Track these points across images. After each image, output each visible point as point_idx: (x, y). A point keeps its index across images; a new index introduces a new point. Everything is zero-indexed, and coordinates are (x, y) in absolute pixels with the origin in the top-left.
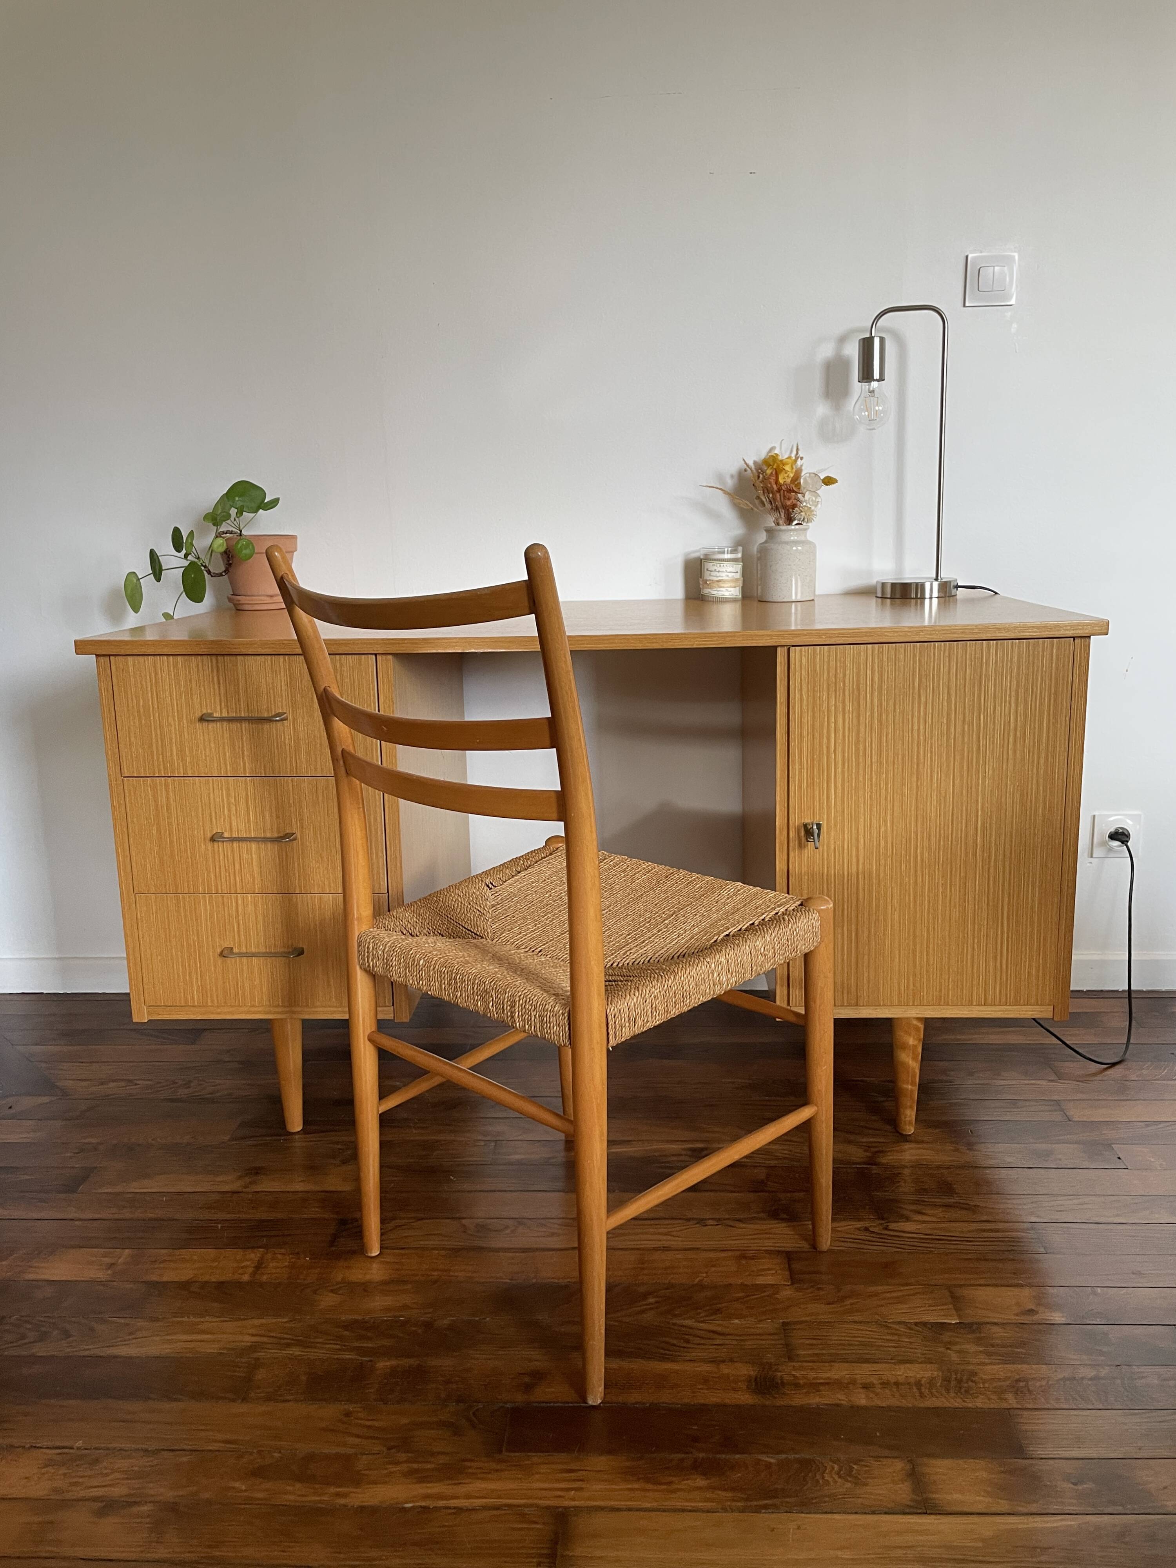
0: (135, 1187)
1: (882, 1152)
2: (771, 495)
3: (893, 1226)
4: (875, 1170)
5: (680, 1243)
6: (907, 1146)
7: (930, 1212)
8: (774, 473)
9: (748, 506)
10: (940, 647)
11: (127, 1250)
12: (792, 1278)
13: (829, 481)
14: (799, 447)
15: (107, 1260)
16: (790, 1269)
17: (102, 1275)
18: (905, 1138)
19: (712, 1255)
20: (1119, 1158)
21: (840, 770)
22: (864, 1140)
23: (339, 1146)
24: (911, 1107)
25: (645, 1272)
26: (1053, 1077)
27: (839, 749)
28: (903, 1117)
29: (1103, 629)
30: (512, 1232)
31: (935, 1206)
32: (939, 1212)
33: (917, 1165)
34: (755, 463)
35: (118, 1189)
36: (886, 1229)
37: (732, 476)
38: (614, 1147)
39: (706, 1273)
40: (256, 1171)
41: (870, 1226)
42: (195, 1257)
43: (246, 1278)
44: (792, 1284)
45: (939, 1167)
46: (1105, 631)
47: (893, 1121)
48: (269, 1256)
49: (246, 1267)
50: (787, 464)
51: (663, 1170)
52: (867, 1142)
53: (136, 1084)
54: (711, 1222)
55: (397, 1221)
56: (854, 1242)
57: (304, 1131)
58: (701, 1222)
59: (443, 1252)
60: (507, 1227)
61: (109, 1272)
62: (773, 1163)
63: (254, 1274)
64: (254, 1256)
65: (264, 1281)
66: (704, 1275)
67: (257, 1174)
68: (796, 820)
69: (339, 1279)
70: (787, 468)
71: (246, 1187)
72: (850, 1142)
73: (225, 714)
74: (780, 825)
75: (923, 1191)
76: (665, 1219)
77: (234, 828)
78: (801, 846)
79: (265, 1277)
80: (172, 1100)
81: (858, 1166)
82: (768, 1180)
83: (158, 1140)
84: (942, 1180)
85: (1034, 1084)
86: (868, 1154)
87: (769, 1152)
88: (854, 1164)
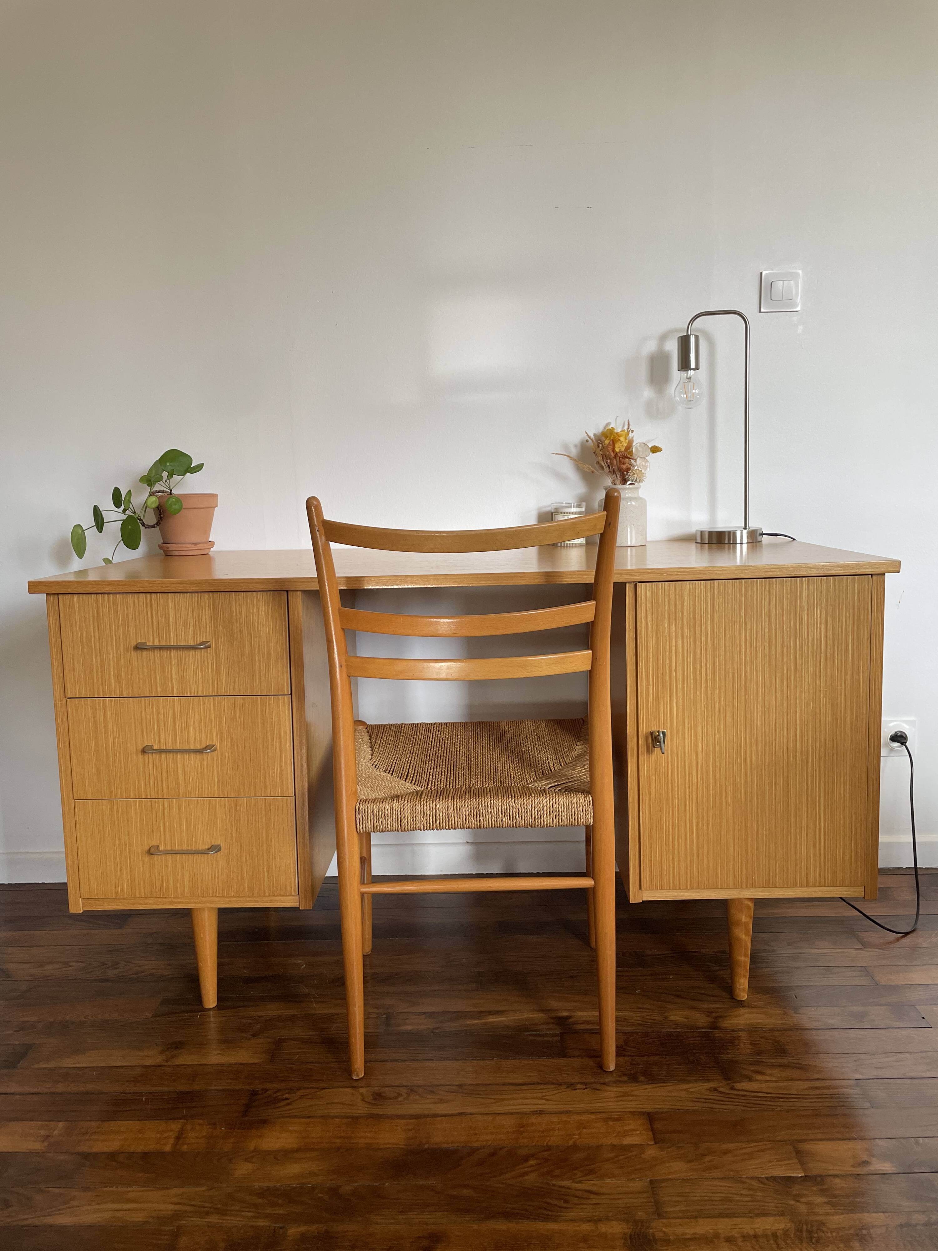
0: (68, 1062)
1: (720, 1017)
2: (609, 461)
3: (739, 1086)
4: (717, 1034)
5: (555, 1107)
6: (742, 1011)
7: (769, 1071)
8: (611, 443)
9: (590, 469)
10: (761, 583)
11: (61, 1123)
12: (655, 1139)
13: (655, 450)
14: (630, 423)
15: (43, 1132)
16: (653, 1130)
17: (38, 1146)
18: (741, 1004)
19: (584, 1117)
20: (923, 1018)
21: (680, 686)
22: (705, 1006)
23: (249, 1021)
24: (745, 976)
25: (525, 1135)
26: (860, 946)
27: (680, 669)
28: (738, 986)
29: (895, 567)
30: (406, 1099)
31: (773, 1066)
32: (776, 1072)
33: (752, 1029)
34: (595, 435)
35: (53, 1064)
36: (732, 1088)
37: (576, 446)
38: (491, 1016)
39: (579, 1134)
40: (178, 1046)
41: (719, 1087)
42: (122, 1129)
43: (168, 1148)
44: (655, 1143)
45: (772, 1030)
46: (898, 569)
47: (730, 989)
48: (189, 1127)
49: (168, 1137)
50: (622, 436)
51: (533, 1038)
52: (708, 1008)
53: (70, 966)
54: (579, 1086)
55: (302, 1091)
56: (705, 1103)
57: (219, 1007)
58: (571, 1086)
59: (345, 1121)
60: (400, 1095)
61: (46, 1144)
62: (629, 1029)
63: (175, 1145)
64: (176, 1126)
65: (185, 1151)
66: (577, 1137)
67: (176, 1048)
68: (644, 730)
69: (252, 1148)
70: (622, 439)
71: (167, 1061)
72: (693, 1008)
73: (157, 643)
74: (631, 733)
75: (759, 1053)
76: (539, 1083)
77: (163, 741)
78: (649, 751)
79: (185, 1147)
80: (101, 981)
81: (703, 1030)
82: (626, 1045)
83: (90, 1017)
84: (776, 1042)
85: (843, 952)
86: (710, 1019)
87: (625, 1019)
88: (699, 1028)
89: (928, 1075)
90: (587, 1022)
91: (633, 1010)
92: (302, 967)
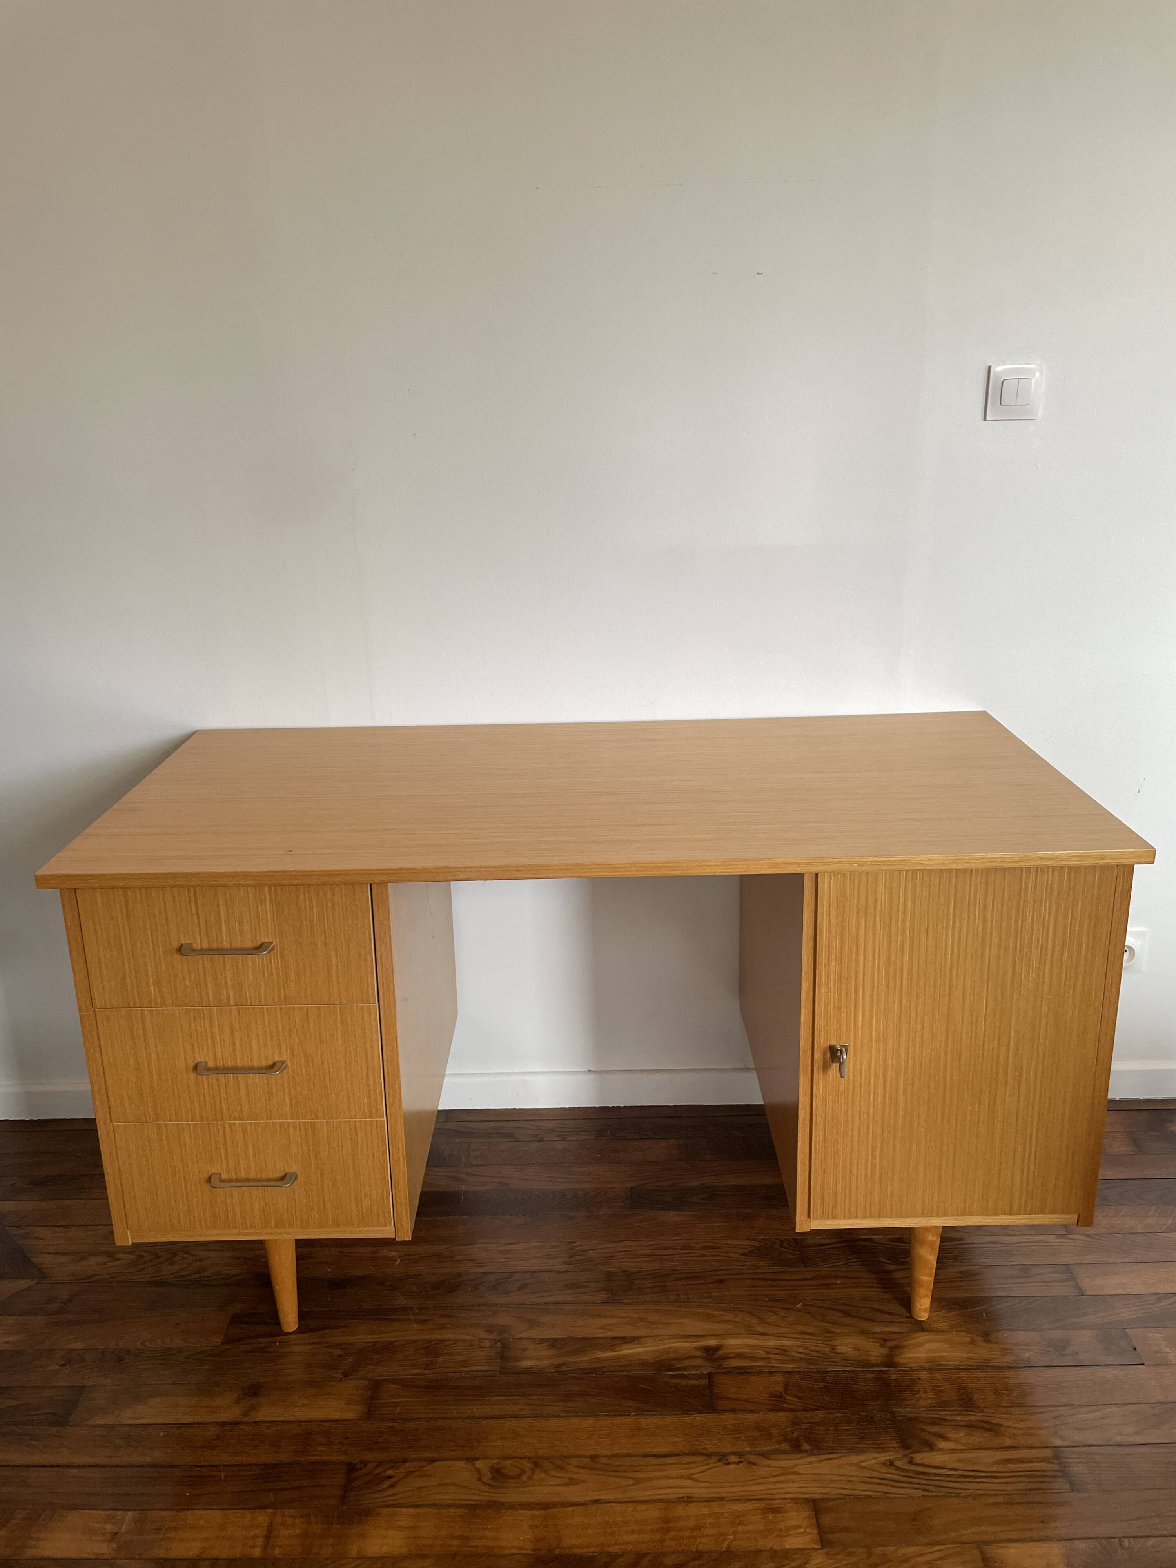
0: (128, 1417)
1: (896, 1347)
3: (919, 1457)
4: (893, 1374)
5: (705, 1491)
6: (922, 1337)
7: (953, 1435)
11: (130, 1513)
12: (821, 1540)
15: (109, 1527)
16: (819, 1526)
17: (104, 1549)
18: (921, 1327)
19: (737, 1507)
20: (1135, 1349)
21: (868, 994)
22: (879, 1330)
23: (338, 1352)
25: (672, 1534)
27: (868, 975)
28: (918, 1305)
29: (1149, 856)
30: (530, 1478)
31: (957, 1426)
32: (960, 1435)
33: (935, 1366)
35: (109, 1420)
36: (911, 1462)
38: (626, 1346)
39: (734, 1534)
40: (254, 1391)
41: (896, 1459)
42: (202, 1522)
43: (257, 1552)
44: (823, 1547)
45: (957, 1369)
46: (1152, 860)
47: (907, 1303)
48: (279, 1519)
49: (255, 1537)
51: (676, 1381)
52: (882, 1333)
53: (118, 1260)
54: (732, 1459)
55: (407, 1464)
56: (880, 1484)
57: (302, 1328)
58: (722, 1458)
59: (461, 1511)
60: (523, 1471)
61: (114, 1545)
62: (790, 1366)
63: (265, 1546)
64: (262, 1518)
65: (277, 1557)
66: (732, 1537)
67: (255, 1394)
68: (822, 1043)
69: (354, 1554)
71: (245, 1416)
72: (864, 1332)
73: (205, 945)
74: (804, 1047)
75: (943, 1405)
76: (686, 1454)
77: (219, 1055)
78: (826, 1067)
79: (277, 1551)
80: (157, 1284)
81: (876, 1369)
82: (786, 1393)
83: (147, 1344)
84: (962, 1388)
85: (1043, 1241)
86: (885, 1351)
87: (785, 1351)
88: (873, 1366)
89: (1138, 1439)
90: (739, 1356)
91: (795, 1336)
92: (397, 1263)
